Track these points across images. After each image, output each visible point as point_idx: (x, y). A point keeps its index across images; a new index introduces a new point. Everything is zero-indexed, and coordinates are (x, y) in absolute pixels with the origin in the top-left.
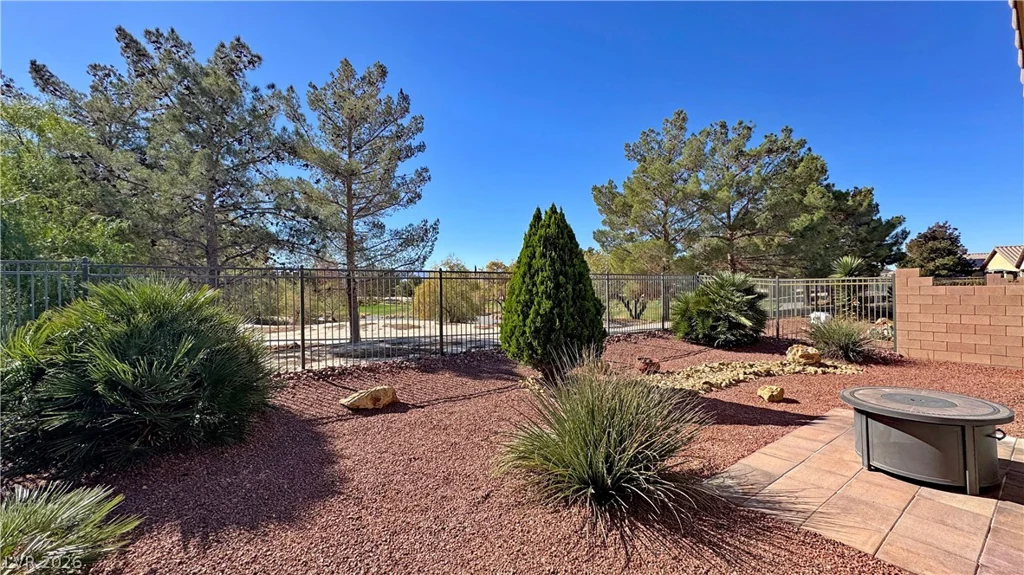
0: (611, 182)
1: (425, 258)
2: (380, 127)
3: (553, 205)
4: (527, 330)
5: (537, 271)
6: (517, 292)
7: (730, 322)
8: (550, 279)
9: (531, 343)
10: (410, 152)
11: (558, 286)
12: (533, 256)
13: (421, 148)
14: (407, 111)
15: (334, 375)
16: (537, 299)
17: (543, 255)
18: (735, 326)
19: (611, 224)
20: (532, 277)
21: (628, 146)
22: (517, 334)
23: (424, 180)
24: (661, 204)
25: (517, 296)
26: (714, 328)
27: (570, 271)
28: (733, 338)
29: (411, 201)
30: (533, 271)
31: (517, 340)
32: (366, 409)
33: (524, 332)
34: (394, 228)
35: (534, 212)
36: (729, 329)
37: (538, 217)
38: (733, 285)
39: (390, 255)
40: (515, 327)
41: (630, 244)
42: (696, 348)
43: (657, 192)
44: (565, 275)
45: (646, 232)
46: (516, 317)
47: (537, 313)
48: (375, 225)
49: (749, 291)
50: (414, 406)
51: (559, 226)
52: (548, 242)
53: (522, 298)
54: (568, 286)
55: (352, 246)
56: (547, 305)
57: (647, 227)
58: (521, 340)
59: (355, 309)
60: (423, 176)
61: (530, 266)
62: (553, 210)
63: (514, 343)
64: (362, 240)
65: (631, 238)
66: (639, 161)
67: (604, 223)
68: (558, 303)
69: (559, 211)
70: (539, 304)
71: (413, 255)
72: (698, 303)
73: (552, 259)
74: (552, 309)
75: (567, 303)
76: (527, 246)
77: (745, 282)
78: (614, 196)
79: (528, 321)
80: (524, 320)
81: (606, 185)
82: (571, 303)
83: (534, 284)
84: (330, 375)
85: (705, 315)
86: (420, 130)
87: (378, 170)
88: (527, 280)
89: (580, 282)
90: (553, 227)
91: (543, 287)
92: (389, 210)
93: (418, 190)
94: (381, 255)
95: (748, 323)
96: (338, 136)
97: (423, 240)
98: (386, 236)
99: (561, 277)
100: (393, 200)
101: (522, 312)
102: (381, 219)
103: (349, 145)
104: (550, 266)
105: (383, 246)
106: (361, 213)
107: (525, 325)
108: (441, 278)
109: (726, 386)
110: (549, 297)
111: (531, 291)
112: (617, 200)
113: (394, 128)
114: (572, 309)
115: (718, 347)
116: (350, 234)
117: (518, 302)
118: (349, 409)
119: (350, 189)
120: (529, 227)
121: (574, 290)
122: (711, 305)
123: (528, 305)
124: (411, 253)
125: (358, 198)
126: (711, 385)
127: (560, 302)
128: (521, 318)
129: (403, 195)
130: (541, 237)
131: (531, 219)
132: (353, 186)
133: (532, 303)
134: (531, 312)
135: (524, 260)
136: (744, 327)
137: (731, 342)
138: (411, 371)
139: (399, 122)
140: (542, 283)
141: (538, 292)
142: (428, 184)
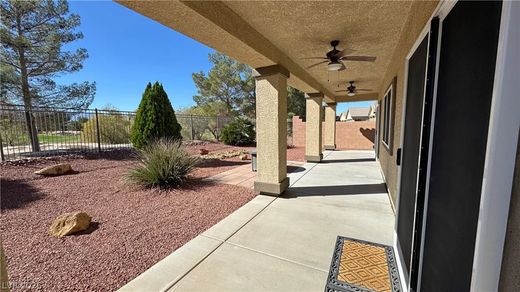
0: (201, 72)
1: (88, 104)
2: (45, 18)
3: (157, 82)
4: (144, 136)
5: (148, 111)
6: (138, 120)
7: (241, 136)
8: (154, 114)
9: (146, 142)
10: (71, 38)
11: (157, 117)
12: (146, 104)
13: (80, 36)
14: (67, 10)
15: (27, 163)
16: (148, 123)
17: (151, 104)
18: (243, 137)
19: (202, 93)
20: (146, 113)
21: (209, 54)
22: (139, 138)
23: (84, 57)
24: (225, 85)
25: (139, 121)
26: (236, 138)
27: (164, 111)
28: (242, 142)
29: (74, 69)
30: (146, 110)
31: (139, 141)
32: (54, 174)
33: (142, 137)
34: (63, 84)
35: (148, 84)
36: (241, 138)
37: (149, 86)
38: (243, 121)
39: (61, 102)
40: (138, 135)
41: (211, 103)
42: (229, 146)
43: (223, 79)
44: (161, 113)
45: (219, 98)
46: (138, 131)
47: (148, 129)
48: (47, 82)
49: (249, 123)
50: (82, 172)
51: (158, 91)
52: (154, 98)
53: (141, 122)
54: (163, 117)
55: (28, 94)
56: (152, 125)
57: (219, 96)
58: (141, 141)
59: (35, 134)
60: (83, 54)
61: (145, 109)
62: (157, 84)
63: (137, 142)
64: (36, 91)
65: (211, 101)
66: (215, 63)
67: (199, 92)
68: (157, 124)
69: (160, 85)
70: (149, 125)
71: (79, 102)
72: (230, 128)
73: (155, 106)
74: (155, 127)
75: (162, 124)
76: (143, 99)
77: (247, 120)
78: (203, 79)
79: (144, 132)
80: (142, 132)
81: (199, 73)
82: (164, 124)
83: (147, 116)
84: (25, 163)
85: (232, 133)
86: (79, 24)
87: (46, 46)
88: (143, 114)
89: (168, 116)
90: (155, 91)
91: (151, 118)
92: (58, 73)
93: (79, 63)
94: (54, 101)
95: (248, 136)
96: (8, 17)
97: (85, 94)
98: (57, 90)
99: (159, 114)
100: (60, 66)
101: (141, 128)
102: (51, 78)
103: (19, 25)
104: (154, 108)
105: (54, 95)
106: (34, 73)
107: (142, 134)
108: (97, 114)
109: (231, 157)
110: (153, 122)
111: (145, 119)
112: (204, 81)
113: (58, 20)
114: (164, 127)
115: (237, 146)
116: (26, 87)
117: (139, 124)
118: (41, 175)
119: (22, 56)
120: (145, 91)
121: (165, 119)
122: (235, 129)
123: (144, 125)
124: (77, 101)
125: (30, 62)
126: (225, 157)
127: (159, 124)
128: (141, 131)
129: (68, 64)
130: (150, 96)
131: (146, 87)
132: (25, 54)
133: (146, 124)
134: (145, 128)
135: (142, 106)
136: (246, 137)
137: (241, 143)
138: (80, 159)
139: (61, 16)
140: (150, 116)
141: (148, 120)
142: (87, 59)
